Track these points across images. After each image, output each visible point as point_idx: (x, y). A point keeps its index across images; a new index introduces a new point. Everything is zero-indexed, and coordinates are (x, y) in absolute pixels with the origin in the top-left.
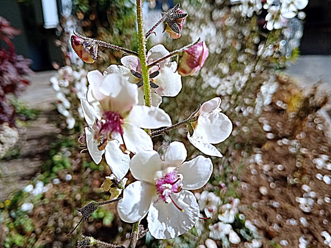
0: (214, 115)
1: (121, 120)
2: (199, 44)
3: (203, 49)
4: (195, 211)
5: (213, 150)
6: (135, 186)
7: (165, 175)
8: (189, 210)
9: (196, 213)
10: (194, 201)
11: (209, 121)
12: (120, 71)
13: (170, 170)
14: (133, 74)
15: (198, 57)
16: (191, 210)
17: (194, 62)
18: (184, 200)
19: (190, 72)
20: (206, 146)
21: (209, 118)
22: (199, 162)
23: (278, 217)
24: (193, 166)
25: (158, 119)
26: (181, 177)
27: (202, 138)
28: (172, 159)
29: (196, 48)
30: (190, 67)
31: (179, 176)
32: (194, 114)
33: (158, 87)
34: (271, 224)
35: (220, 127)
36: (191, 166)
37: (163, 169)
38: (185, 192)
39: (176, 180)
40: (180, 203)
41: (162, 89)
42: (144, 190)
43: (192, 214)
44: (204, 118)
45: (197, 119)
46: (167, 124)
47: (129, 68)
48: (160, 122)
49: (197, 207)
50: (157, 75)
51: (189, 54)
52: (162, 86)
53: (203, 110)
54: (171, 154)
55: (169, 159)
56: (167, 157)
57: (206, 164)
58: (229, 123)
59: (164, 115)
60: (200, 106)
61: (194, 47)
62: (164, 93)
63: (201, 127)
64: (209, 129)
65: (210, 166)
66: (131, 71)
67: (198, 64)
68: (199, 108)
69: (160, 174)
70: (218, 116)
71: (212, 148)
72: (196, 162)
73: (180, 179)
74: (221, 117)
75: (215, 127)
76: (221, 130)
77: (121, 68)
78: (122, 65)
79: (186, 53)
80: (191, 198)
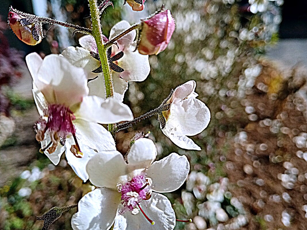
0: (188, 102)
1: (71, 115)
2: (162, 13)
3: (168, 19)
4: (170, 218)
5: (189, 143)
6: (92, 195)
7: (130, 180)
8: (164, 217)
9: (171, 220)
10: (169, 206)
11: (183, 109)
12: (78, 54)
13: (137, 172)
14: (94, 57)
15: (161, 30)
16: (166, 216)
17: (157, 37)
18: (157, 206)
19: (153, 50)
20: (181, 139)
21: (182, 106)
22: (173, 161)
23: (262, 194)
24: (166, 165)
25: (115, 112)
26: (150, 181)
27: (175, 129)
28: (137, 160)
29: (158, 17)
30: (152, 43)
31: (147, 180)
32: (166, 101)
33: (123, 70)
34: (255, 199)
35: (196, 116)
36: (163, 166)
37: (127, 172)
38: (157, 196)
39: (144, 185)
40: (152, 209)
41: (128, 73)
42: (105, 199)
43: (167, 221)
44: (176, 106)
45: (169, 108)
46: (128, 118)
47: (88, 49)
48: (117, 116)
49: (173, 213)
50: (121, 57)
51: (149, 26)
52: (128, 69)
53: (175, 96)
54: (136, 154)
55: (134, 160)
56: (131, 157)
57: (182, 162)
58: (206, 110)
59: (122, 107)
60: (172, 92)
61: (156, 17)
62: (130, 77)
63: (174, 117)
64: (183, 119)
65: (186, 164)
66: (91, 53)
67: (162, 39)
68: (172, 94)
69: (124, 179)
70: (193, 102)
71: (189, 141)
72: (169, 160)
73: (148, 184)
74: (197, 103)
75: (189, 116)
76: (197, 119)
77: (79, 51)
78: (80, 46)
79: (146, 25)
80: (165, 203)
